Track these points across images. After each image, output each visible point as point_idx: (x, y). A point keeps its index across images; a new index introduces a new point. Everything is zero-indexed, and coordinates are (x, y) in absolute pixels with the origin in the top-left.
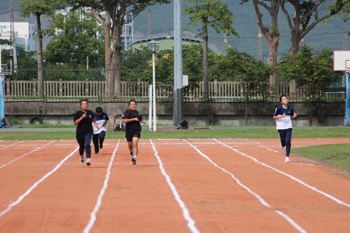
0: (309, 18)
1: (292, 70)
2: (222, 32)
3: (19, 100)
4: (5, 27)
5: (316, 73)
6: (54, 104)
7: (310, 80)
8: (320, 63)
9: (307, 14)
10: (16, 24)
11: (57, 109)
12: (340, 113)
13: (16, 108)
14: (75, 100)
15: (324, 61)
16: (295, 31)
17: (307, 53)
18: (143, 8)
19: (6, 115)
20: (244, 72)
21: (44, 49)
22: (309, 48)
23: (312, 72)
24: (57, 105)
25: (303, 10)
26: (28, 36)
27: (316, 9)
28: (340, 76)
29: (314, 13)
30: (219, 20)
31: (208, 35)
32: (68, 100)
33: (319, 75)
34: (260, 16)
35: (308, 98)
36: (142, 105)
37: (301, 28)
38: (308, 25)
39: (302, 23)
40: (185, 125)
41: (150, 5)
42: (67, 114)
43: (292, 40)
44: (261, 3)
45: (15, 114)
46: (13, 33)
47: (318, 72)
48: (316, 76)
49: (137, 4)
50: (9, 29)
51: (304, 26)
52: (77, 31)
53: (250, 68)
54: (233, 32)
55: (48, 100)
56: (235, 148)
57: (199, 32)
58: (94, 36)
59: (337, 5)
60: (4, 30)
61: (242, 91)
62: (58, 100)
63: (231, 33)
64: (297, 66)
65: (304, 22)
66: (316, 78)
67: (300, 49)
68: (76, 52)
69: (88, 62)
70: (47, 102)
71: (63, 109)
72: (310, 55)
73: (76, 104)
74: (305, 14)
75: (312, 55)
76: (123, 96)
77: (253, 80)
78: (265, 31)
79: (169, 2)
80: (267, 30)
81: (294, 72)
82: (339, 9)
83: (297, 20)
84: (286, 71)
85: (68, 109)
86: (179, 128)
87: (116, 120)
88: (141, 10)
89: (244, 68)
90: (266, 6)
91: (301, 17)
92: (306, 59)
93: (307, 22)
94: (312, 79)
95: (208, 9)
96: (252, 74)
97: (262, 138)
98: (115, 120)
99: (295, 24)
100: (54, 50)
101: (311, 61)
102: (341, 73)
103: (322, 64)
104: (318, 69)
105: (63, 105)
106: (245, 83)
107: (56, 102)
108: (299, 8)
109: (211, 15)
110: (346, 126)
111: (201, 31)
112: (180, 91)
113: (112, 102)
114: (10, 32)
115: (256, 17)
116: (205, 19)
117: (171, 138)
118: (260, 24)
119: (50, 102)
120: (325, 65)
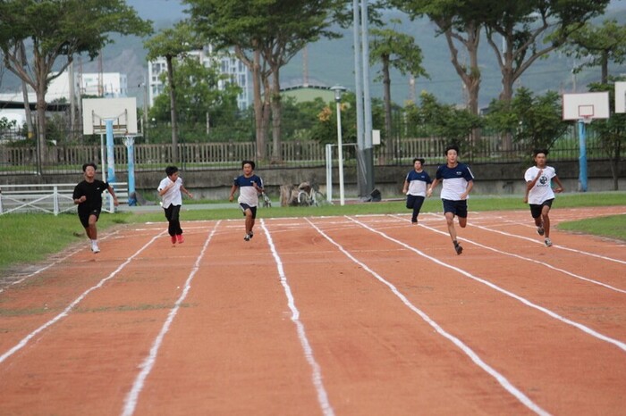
0: (524, 52)
1: (506, 121)
2: (408, 73)
3: (150, 169)
4: (90, 80)
5: (538, 124)
6: (196, 174)
7: (531, 133)
8: (543, 111)
9: (522, 48)
10: (106, 76)
11: (200, 179)
12: (570, 175)
13: (147, 179)
14: (222, 168)
15: (547, 108)
16: (507, 70)
17: (525, 98)
18: (301, 46)
19: (136, 189)
20: (444, 125)
21: (152, 104)
22: (530, 91)
23: (533, 122)
24: (200, 174)
25: (517, 43)
26: (119, 90)
27: (533, 40)
28: (569, 127)
29: (531, 45)
30: (404, 58)
31: (390, 78)
32: (213, 168)
33: (542, 126)
34: (455, 52)
35: (528, 157)
36: (311, 171)
37: (514, 65)
38: (524, 62)
39: (516, 59)
40: (376, 196)
41: (310, 41)
42: (212, 185)
43: (503, 82)
44: (456, 36)
45: (146, 187)
46: (101, 88)
47: (542, 122)
48: (538, 127)
49: (295, 41)
50: (96, 83)
51: (519, 63)
52: (194, 80)
53: (451, 120)
54: (422, 73)
55: (188, 169)
56: (482, 225)
57: (379, 75)
58: (215, 87)
59: (560, 35)
60: (89, 84)
61: (432, 150)
62: (201, 168)
63: (420, 75)
64: (513, 115)
65: (519, 58)
66: (538, 130)
67: (515, 92)
68: (193, 107)
69: (208, 119)
70: (187, 171)
71: (208, 180)
72: (531, 100)
73: (224, 172)
74: (519, 47)
75: (532, 101)
76: (285, 161)
77: (456, 135)
78: (461, 71)
79: (341, 36)
80: (465, 70)
81: (509, 123)
82: (564, 40)
83: (509, 55)
84: (499, 122)
85: (215, 179)
86: (369, 201)
87: (293, 192)
88: (298, 49)
89: (445, 120)
90: (461, 39)
91: (514, 51)
92: (524, 106)
93: (522, 58)
94: (534, 131)
95: (389, 44)
96: (454, 128)
97: (494, 210)
98: (291, 193)
99: (506, 60)
100: (165, 106)
101: (532, 109)
102: (572, 122)
103: (545, 113)
104: (540, 118)
105: (207, 175)
106: (444, 139)
107: (199, 171)
108: (511, 40)
109: (394, 52)
110: (580, 191)
111: (382, 73)
112: (369, 152)
113: (271, 169)
114: (99, 86)
115: (449, 54)
116: (385, 57)
117: (373, 213)
118: (455, 62)
119: (191, 171)
120: (550, 113)
